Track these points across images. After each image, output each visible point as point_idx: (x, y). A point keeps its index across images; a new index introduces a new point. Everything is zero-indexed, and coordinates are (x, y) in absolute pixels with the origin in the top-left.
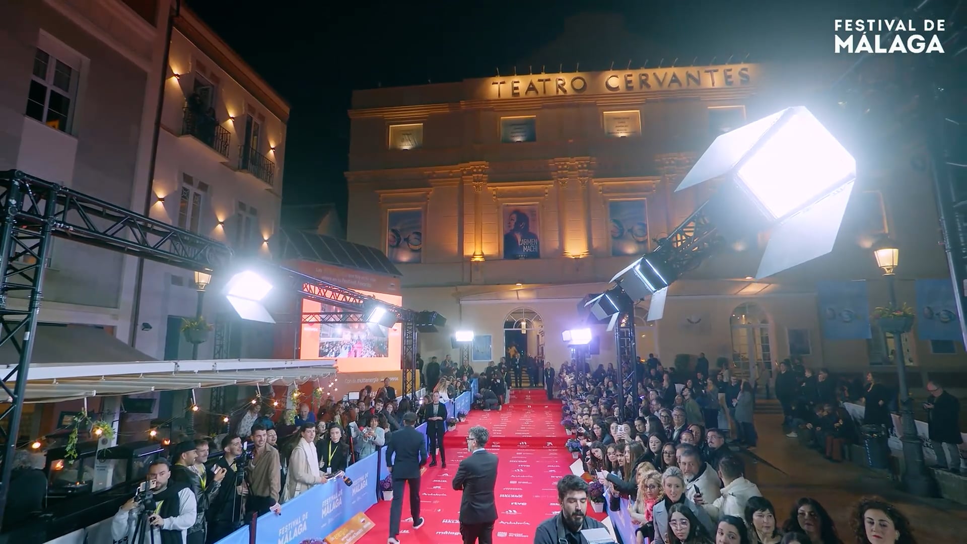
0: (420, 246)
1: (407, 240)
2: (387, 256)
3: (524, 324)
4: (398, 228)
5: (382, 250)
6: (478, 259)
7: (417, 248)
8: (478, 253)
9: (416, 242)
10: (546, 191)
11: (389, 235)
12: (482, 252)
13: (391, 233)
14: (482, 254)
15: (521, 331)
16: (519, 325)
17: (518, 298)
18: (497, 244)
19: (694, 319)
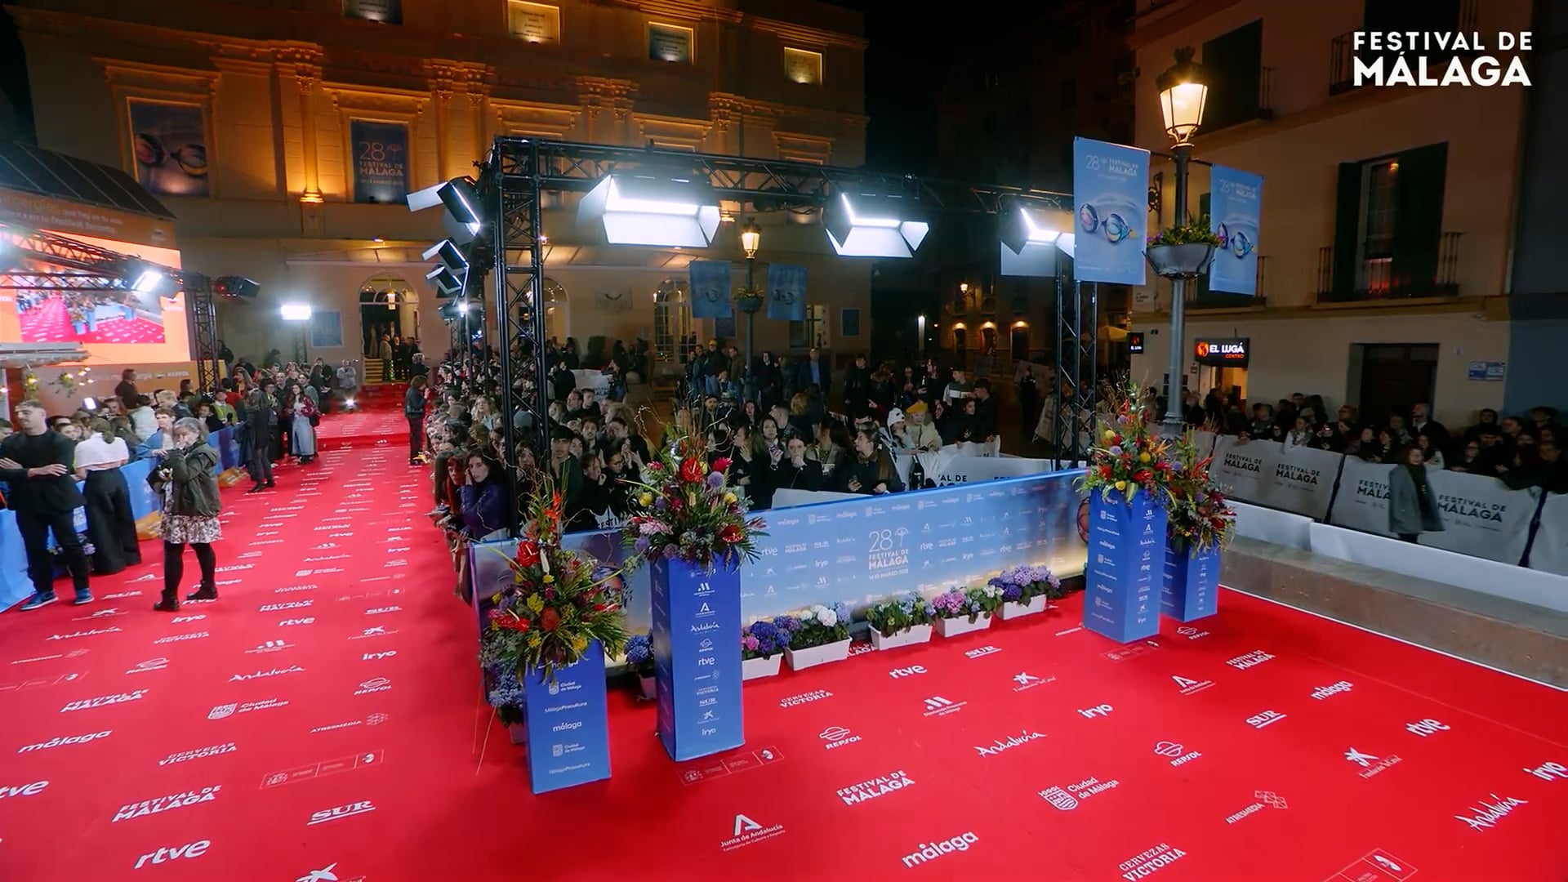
0: (205, 170)
1: (177, 156)
2: (137, 180)
3: (391, 296)
4: (156, 133)
5: (126, 169)
6: (312, 198)
7: (199, 172)
8: (312, 189)
9: (195, 161)
10: (419, 106)
11: (136, 145)
12: (319, 189)
13: (140, 141)
14: (319, 192)
15: (387, 306)
16: (382, 296)
17: (379, 260)
18: (343, 178)
19: (613, 294)
